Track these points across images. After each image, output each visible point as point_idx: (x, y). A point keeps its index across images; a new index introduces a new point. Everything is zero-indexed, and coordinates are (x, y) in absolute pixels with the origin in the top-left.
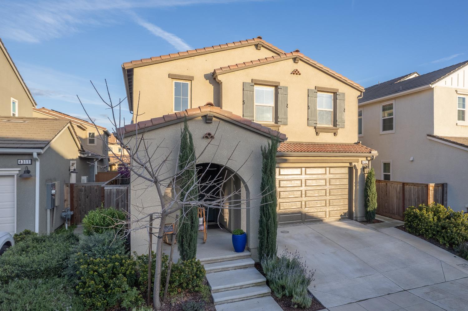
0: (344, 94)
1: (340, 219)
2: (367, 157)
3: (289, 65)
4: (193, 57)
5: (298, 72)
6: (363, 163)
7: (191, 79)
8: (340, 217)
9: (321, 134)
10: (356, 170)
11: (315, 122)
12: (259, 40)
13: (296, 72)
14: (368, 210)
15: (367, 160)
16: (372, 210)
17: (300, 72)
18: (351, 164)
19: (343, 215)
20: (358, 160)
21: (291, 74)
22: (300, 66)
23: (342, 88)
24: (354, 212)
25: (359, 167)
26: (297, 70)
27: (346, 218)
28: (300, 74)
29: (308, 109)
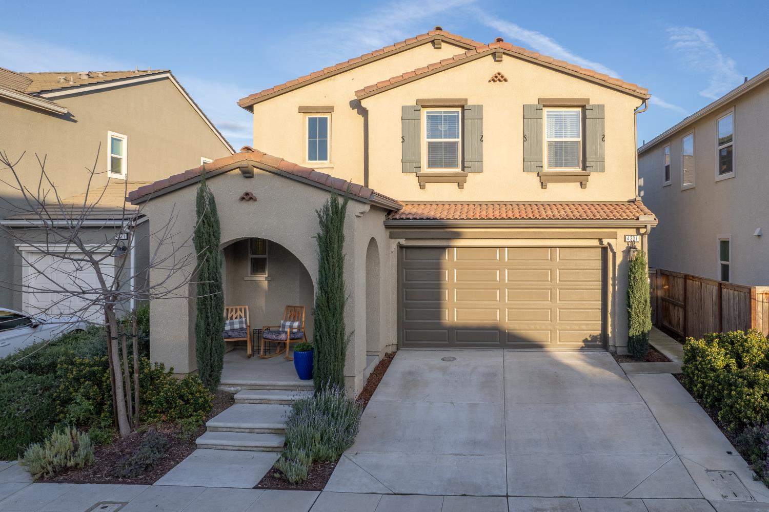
0: (602, 107)
1: (582, 347)
2: (638, 229)
3: (487, 66)
4: (333, 77)
5: (502, 77)
6: (627, 240)
7: (330, 110)
8: (582, 344)
9: (550, 185)
10: (614, 254)
11: (538, 164)
12: (438, 32)
13: (499, 78)
14: (631, 334)
15: (638, 233)
16: (637, 334)
17: (506, 76)
18: (600, 240)
19: (589, 339)
20: (616, 233)
21: (490, 81)
22: (508, 65)
23: (595, 95)
24: (610, 335)
25: (619, 246)
26: (499, 74)
27: (598, 346)
28: (506, 80)
29: (524, 141)
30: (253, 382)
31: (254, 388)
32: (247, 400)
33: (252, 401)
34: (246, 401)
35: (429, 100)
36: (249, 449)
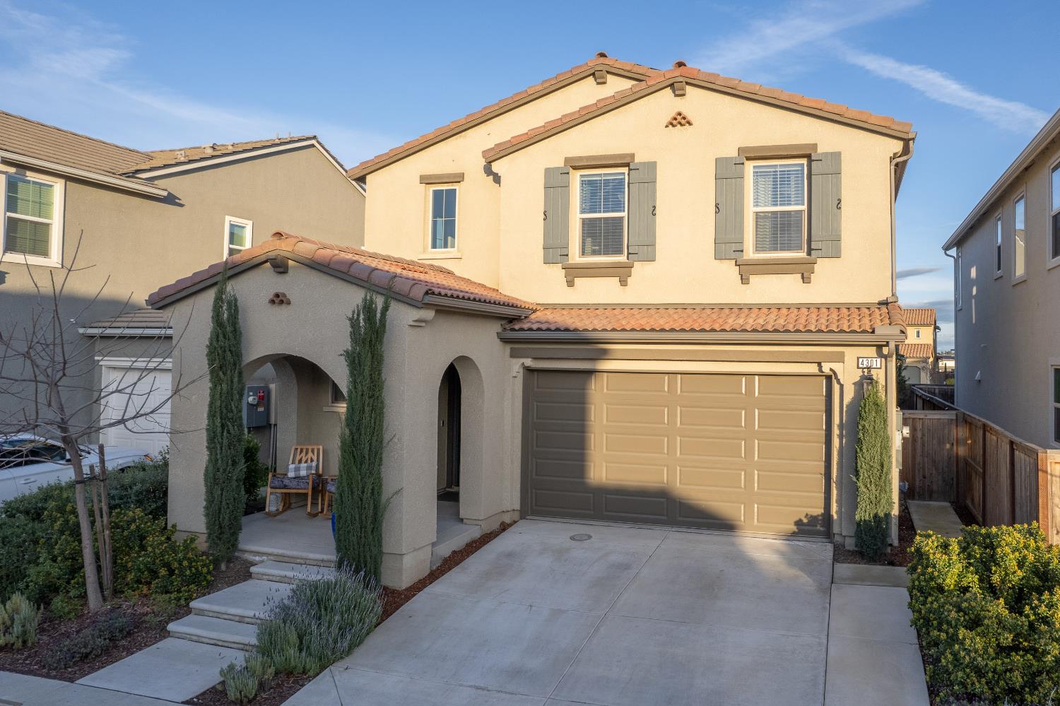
0: (836, 156)
1: (794, 533)
2: (879, 347)
3: (665, 103)
4: (463, 133)
5: (684, 118)
6: (860, 366)
7: (459, 178)
8: (794, 528)
9: (753, 279)
10: (842, 386)
11: (734, 247)
12: (602, 60)
13: (679, 120)
14: (857, 517)
15: (880, 355)
16: (867, 518)
17: (689, 117)
18: (819, 364)
19: (805, 521)
20: (843, 353)
21: (667, 126)
22: (695, 101)
23: (825, 137)
24: (835, 517)
25: (848, 373)
26: (680, 114)
27: (818, 533)
28: (689, 123)
29: (716, 212)
30: (281, 552)
31: (281, 559)
32: (266, 575)
33: (271, 578)
34: (264, 577)
35: (581, 158)
36: (226, 644)
